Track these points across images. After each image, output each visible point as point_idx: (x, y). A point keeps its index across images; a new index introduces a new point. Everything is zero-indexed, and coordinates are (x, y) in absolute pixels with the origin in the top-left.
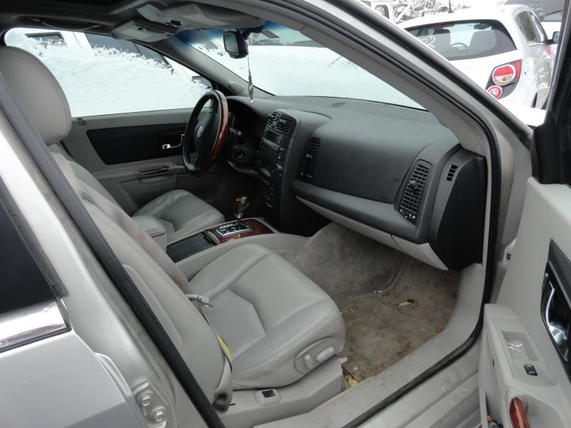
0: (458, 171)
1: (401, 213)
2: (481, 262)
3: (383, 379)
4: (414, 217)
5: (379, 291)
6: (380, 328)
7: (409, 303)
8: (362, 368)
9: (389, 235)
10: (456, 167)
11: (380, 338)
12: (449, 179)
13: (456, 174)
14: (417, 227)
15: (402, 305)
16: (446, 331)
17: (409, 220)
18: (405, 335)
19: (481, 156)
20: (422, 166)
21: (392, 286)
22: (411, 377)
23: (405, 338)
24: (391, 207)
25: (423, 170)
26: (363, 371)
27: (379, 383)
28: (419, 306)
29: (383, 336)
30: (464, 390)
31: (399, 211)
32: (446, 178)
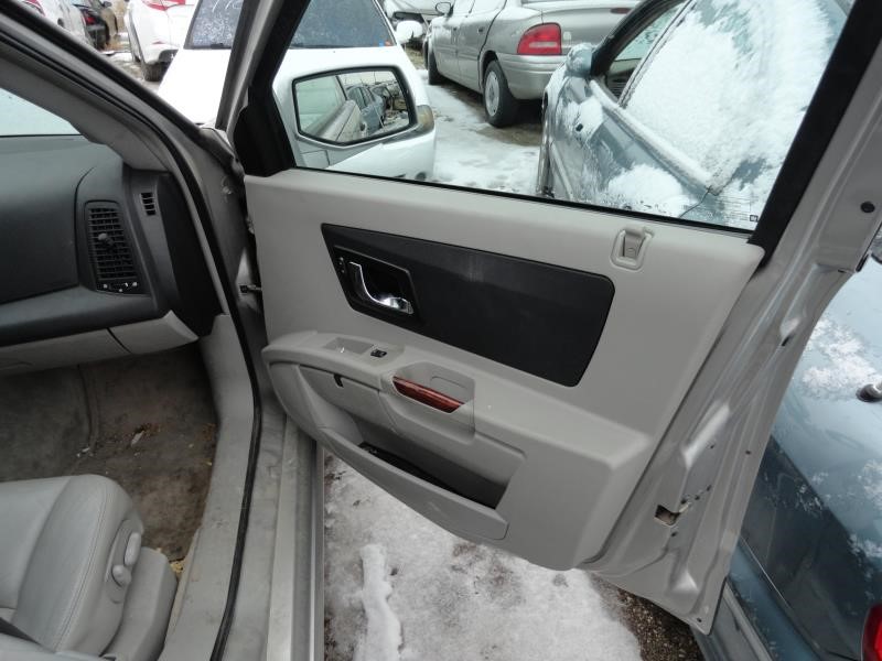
0: (155, 198)
1: (105, 290)
2: (221, 311)
3: (214, 519)
4: (135, 284)
5: (85, 450)
6: (138, 485)
7: (140, 435)
8: (165, 543)
9: (106, 332)
10: (149, 195)
11: (153, 495)
12: (151, 213)
13: (156, 203)
14: (150, 295)
15: (134, 441)
16: (226, 421)
17: (127, 291)
18: (177, 468)
19: (165, 172)
20: (99, 210)
21: (97, 432)
22: (240, 490)
23: (180, 470)
24: (82, 290)
25: (105, 215)
26: (170, 545)
27: (215, 526)
28: (157, 428)
29: (152, 490)
30: (290, 462)
31: (103, 289)
32: (145, 214)
